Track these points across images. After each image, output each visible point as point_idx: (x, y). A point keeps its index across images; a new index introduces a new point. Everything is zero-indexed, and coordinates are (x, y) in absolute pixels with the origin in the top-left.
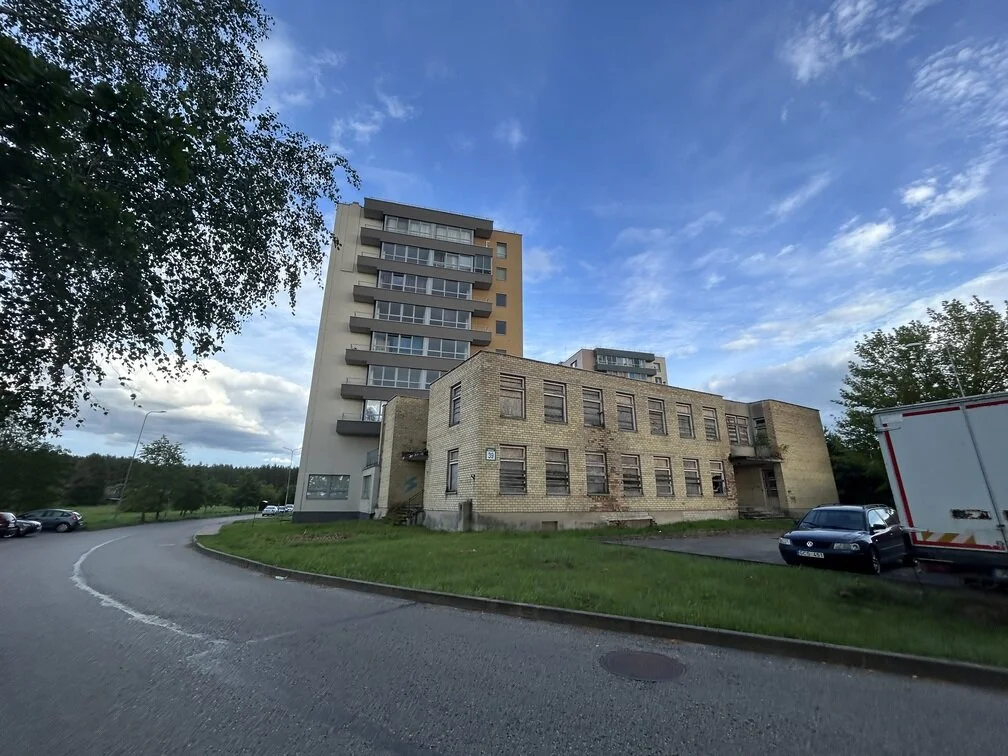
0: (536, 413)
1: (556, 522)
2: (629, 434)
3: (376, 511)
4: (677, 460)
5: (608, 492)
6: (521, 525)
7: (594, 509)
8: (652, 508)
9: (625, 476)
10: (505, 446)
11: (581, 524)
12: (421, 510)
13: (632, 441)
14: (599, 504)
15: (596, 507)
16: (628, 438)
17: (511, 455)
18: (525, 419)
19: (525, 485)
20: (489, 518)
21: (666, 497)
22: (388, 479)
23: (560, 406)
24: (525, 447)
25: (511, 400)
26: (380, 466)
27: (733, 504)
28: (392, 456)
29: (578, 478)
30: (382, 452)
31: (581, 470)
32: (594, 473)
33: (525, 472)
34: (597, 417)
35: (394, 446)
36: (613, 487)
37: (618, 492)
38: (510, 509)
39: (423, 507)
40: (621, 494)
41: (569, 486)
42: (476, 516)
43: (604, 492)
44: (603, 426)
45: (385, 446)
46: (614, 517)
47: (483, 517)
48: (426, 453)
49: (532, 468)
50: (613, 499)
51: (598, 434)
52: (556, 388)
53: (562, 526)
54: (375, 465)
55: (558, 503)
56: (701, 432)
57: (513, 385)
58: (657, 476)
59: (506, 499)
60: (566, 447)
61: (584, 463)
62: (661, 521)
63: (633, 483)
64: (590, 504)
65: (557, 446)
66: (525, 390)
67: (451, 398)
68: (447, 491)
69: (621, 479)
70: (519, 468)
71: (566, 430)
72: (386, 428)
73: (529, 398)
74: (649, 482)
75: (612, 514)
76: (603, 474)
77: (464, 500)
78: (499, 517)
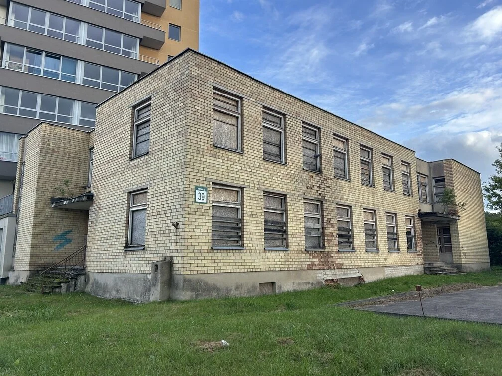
0: (254, 146)
1: (273, 284)
2: (343, 183)
3: (11, 274)
4: (381, 214)
5: (324, 247)
6: (237, 288)
7: (311, 267)
8: (362, 264)
9: (339, 229)
10: (218, 186)
11: (299, 284)
12: (82, 271)
13: (346, 190)
14: (316, 261)
15: (313, 264)
16: (342, 187)
17: (224, 198)
18: (241, 153)
19: (241, 237)
20: (199, 282)
21: (372, 252)
22: (30, 232)
23: (278, 142)
24: (242, 188)
25: (224, 126)
26: (17, 217)
27: (419, 260)
28: (37, 203)
29: (296, 228)
30: (19, 198)
31: (300, 221)
32: (311, 224)
33: (241, 221)
34: (313, 160)
35: (39, 190)
36: (329, 241)
37: (332, 246)
38: (224, 269)
39: (84, 269)
40: (336, 248)
41: (287, 239)
42: (179, 279)
43: (320, 247)
44: (320, 171)
45: (24, 191)
46: (329, 274)
47: (189, 280)
48: (90, 197)
49: (250, 216)
50: (328, 255)
51: (315, 180)
52: (275, 120)
53: (280, 288)
54: (10, 215)
55: (276, 259)
56: (399, 187)
57: (227, 106)
58: (366, 230)
59: (219, 256)
60: (284, 192)
61: (302, 213)
62: (369, 278)
63: (346, 237)
64: (308, 260)
65: (276, 190)
66: (242, 115)
67: (133, 122)
68: (127, 246)
69: (335, 232)
70: (233, 216)
71: (285, 171)
72: (26, 168)
73: (246, 127)
74: (359, 235)
75: (328, 272)
76: (319, 226)
77: (157, 257)
78: (211, 280)
